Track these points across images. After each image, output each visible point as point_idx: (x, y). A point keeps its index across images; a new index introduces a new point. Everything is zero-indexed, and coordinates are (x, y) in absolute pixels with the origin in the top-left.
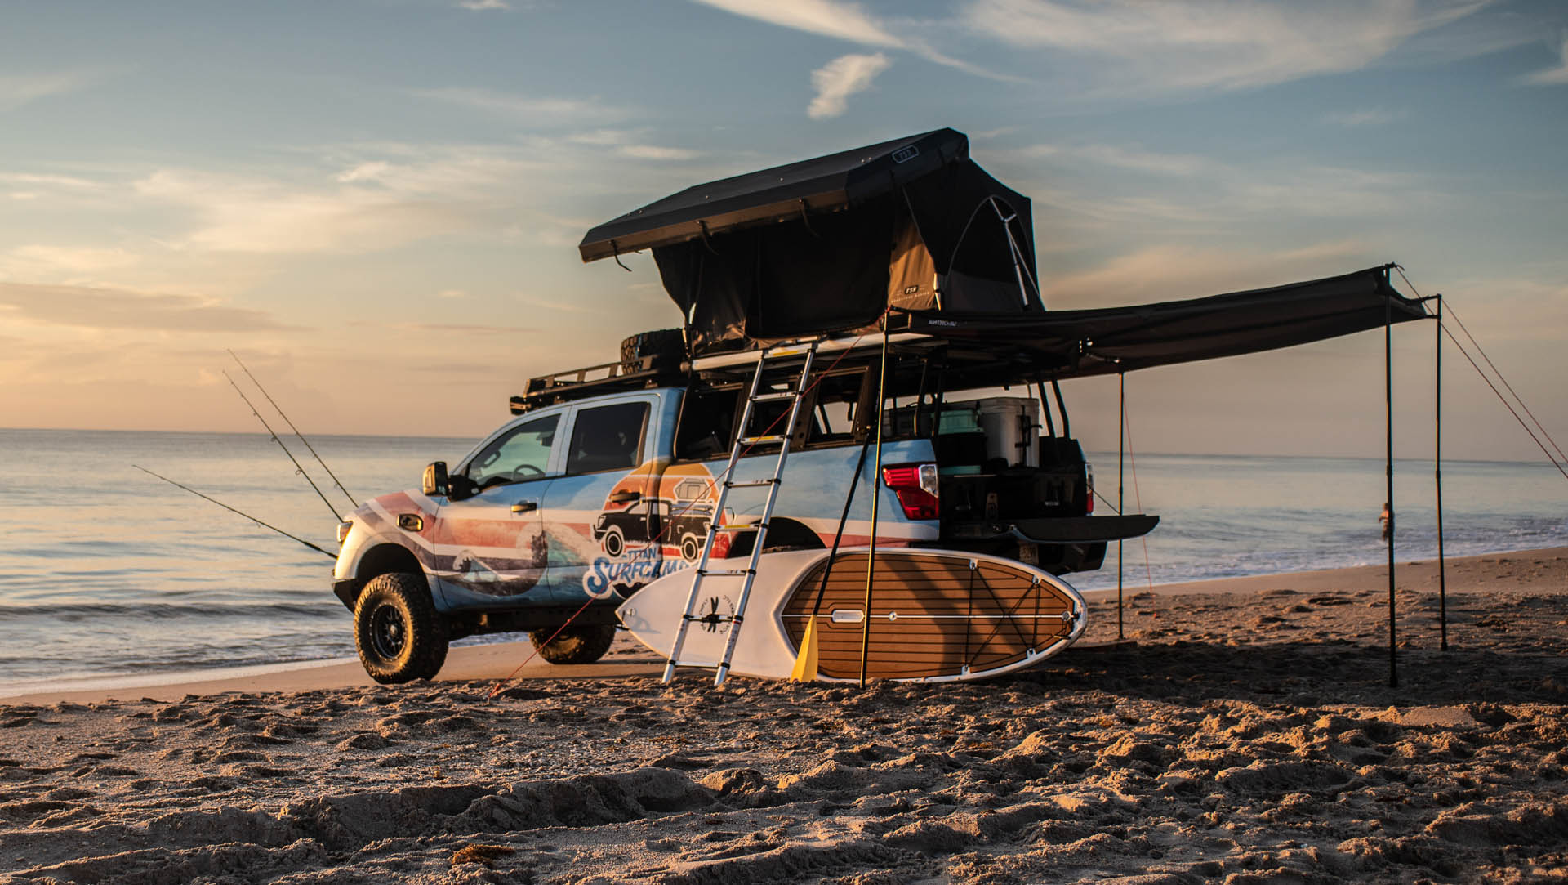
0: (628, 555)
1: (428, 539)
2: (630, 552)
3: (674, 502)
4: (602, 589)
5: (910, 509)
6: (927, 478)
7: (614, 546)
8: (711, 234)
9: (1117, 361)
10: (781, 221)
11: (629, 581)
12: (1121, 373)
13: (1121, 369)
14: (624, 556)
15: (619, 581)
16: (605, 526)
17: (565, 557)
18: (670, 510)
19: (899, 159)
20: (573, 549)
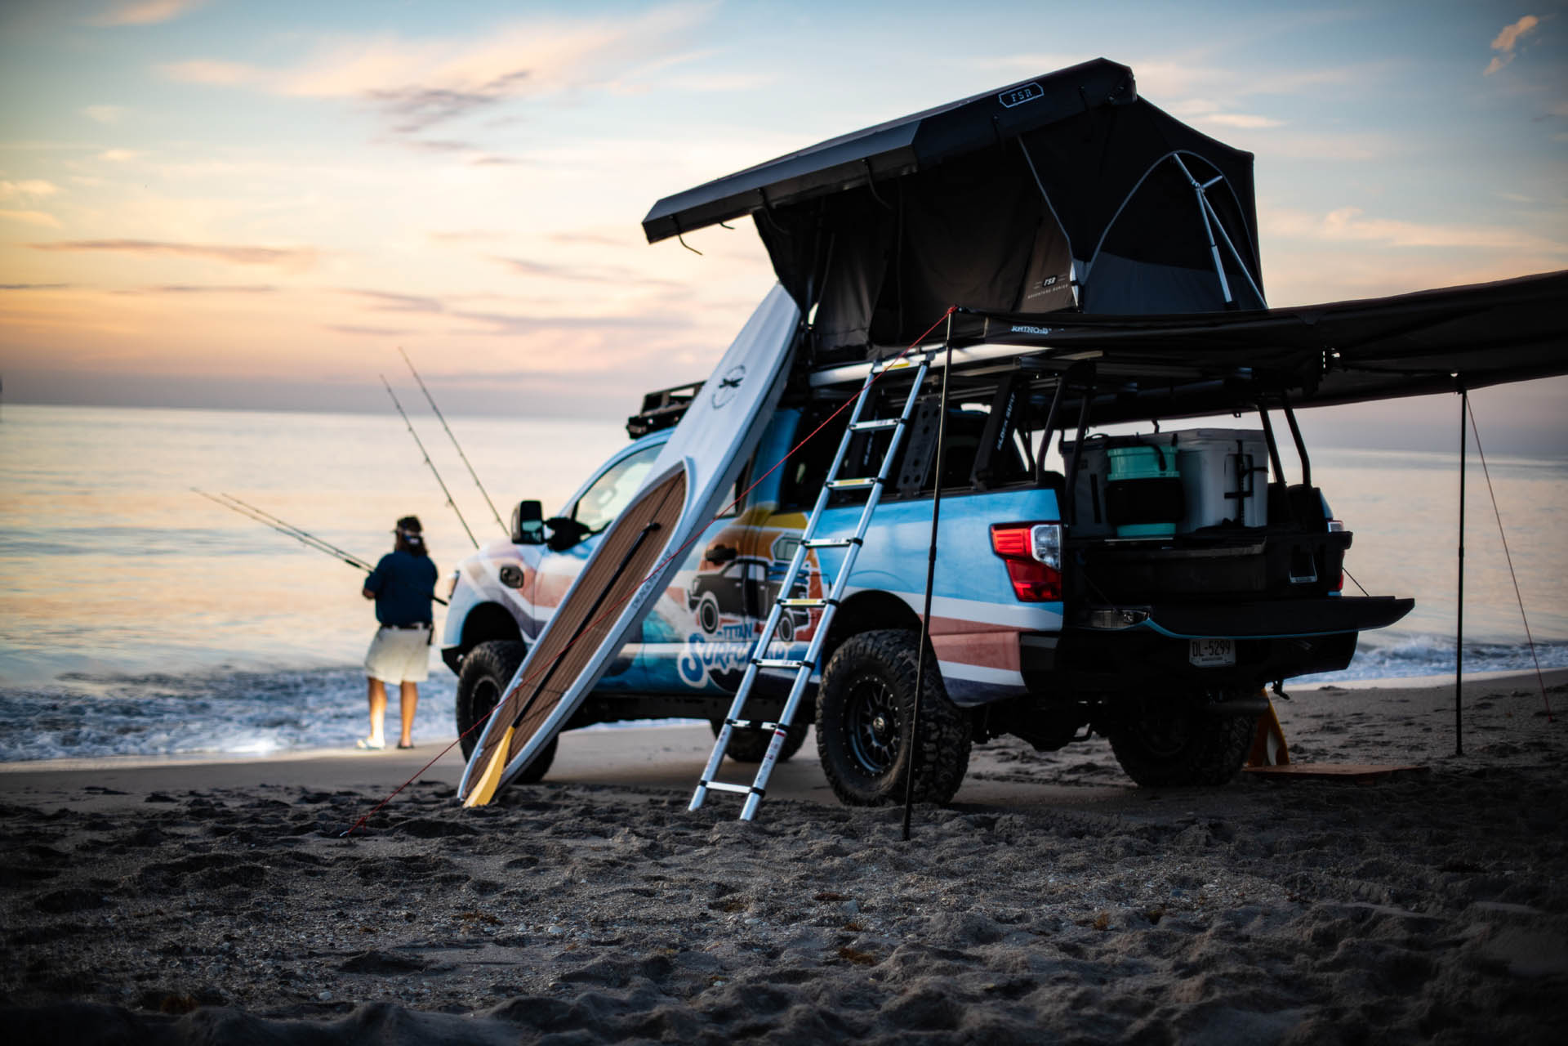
0: (722, 631)
1: (527, 598)
2: (725, 628)
3: (771, 564)
4: (696, 675)
5: (1019, 585)
6: (1040, 543)
7: (708, 620)
8: (774, 205)
9: (1454, 375)
10: (846, 188)
11: (724, 666)
12: (1462, 391)
13: (1461, 387)
14: (720, 633)
15: (714, 666)
16: (699, 593)
17: (660, 631)
18: (766, 574)
19: (1009, 101)
20: (668, 621)
